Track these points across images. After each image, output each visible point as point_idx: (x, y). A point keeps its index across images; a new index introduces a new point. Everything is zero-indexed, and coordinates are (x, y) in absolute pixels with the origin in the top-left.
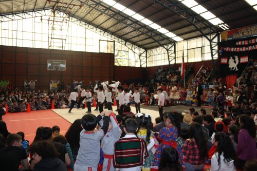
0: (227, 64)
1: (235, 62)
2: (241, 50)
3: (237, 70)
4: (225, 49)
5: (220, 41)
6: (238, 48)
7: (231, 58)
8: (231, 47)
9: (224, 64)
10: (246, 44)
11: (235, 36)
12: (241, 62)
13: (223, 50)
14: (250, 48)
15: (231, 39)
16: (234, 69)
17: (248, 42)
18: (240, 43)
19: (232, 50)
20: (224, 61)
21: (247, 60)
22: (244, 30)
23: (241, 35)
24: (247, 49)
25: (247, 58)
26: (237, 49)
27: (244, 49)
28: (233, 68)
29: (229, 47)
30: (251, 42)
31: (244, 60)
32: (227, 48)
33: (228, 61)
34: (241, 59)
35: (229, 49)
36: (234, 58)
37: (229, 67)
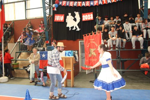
0: (64, 23)
1: (75, 20)
2: (84, 4)
3: (78, 29)
4: (61, 3)
6: (79, 3)
7: (70, 14)
8: (70, 1)
9: (59, 23)
12: (84, 19)
13: (58, 4)
14: (96, 2)
16: (74, 29)
19: (71, 4)
20: (59, 18)
21: (92, 18)
24: (92, 3)
25: (92, 15)
26: (77, 4)
27: (88, 4)
28: (73, 27)
29: (67, 1)
31: (88, 17)
32: (64, 2)
33: (65, 18)
34: (84, 16)
35: (66, 3)
36: (74, 15)
37: (67, 26)
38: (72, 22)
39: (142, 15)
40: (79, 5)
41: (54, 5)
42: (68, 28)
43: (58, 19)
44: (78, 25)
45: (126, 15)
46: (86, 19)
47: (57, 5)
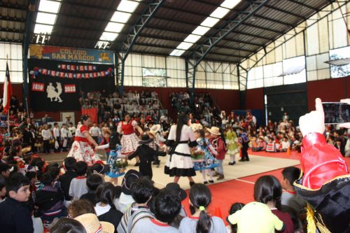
0: (45, 93)
1: (57, 91)
2: (66, 75)
3: (61, 101)
4: (40, 70)
5: (29, 57)
6: (62, 74)
7: (51, 84)
8: (51, 70)
9: (38, 92)
10: (73, 69)
11: (55, 56)
12: (66, 91)
14: (79, 75)
15: (48, 58)
16: (56, 100)
17: (76, 68)
18: (63, 66)
19: (53, 73)
20: (38, 87)
21: (74, 90)
22: (67, 51)
23: (64, 57)
24: (75, 76)
25: (74, 87)
26: (60, 74)
27: (70, 75)
28: (54, 98)
29: (48, 69)
30: (79, 68)
31: (71, 89)
32: (45, 71)
33: (45, 88)
34: (66, 88)
35: (47, 72)
36: (55, 85)
37: (49, 96)
38: (53, 93)
39: (118, 92)
40: (62, 76)
41: (32, 72)
42: (49, 99)
43: (36, 88)
44: (60, 96)
45: (104, 91)
46: (69, 90)
47: (37, 72)
